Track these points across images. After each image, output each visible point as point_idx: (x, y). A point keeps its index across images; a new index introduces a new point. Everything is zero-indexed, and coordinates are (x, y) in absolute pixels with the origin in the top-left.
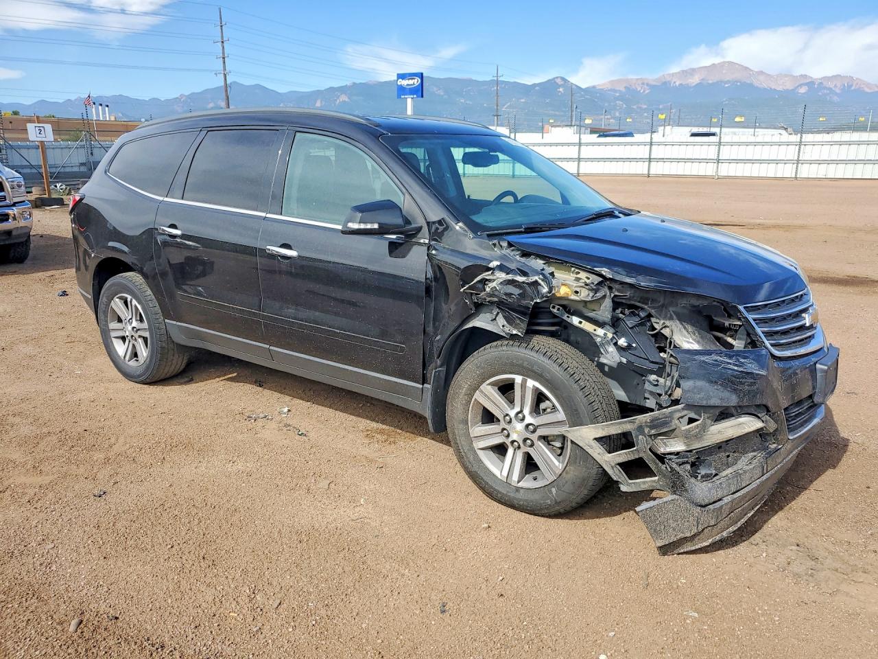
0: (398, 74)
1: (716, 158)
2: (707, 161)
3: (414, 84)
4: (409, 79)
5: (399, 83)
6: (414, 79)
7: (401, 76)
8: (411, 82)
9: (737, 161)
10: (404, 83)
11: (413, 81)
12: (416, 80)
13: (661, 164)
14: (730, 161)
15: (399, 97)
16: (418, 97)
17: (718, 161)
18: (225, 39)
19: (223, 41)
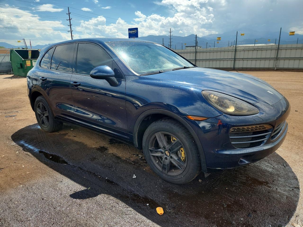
0: (129, 29)
1: (276, 57)
2: (270, 59)
5: (129, 32)
7: (130, 30)
8: (133, 32)
9: (290, 59)
10: (131, 32)
12: (135, 31)
13: (241, 62)
14: (285, 59)
16: (136, 37)
17: (277, 59)
18: (71, 19)
19: (70, 20)
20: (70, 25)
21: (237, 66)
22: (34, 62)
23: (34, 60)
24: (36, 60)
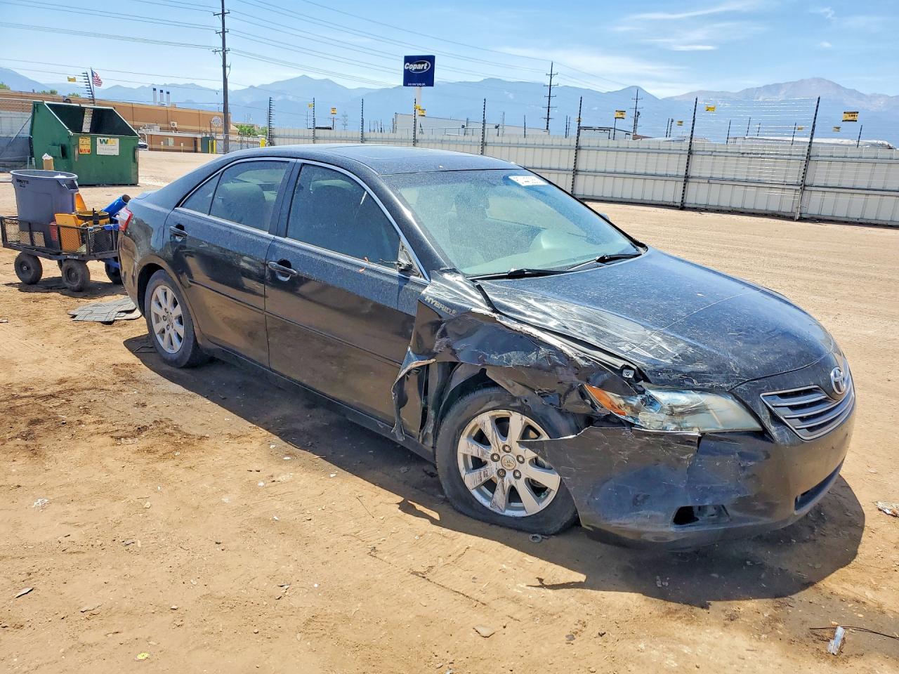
0: (405, 57)
3: (423, 69)
4: (417, 64)
5: (406, 68)
6: (424, 63)
7: (408, 60)
8: (420, 67)
10: (413, 67)
11: (423, 65)
12: (426, 65)
15: (406, 84)
16: (427, 85)
18: (226, 11)
19: (223, 14)
20: (224, 29)
21: (691, 200)
22: (101, 142)
23: (102, 139)
24: (106, 139)
